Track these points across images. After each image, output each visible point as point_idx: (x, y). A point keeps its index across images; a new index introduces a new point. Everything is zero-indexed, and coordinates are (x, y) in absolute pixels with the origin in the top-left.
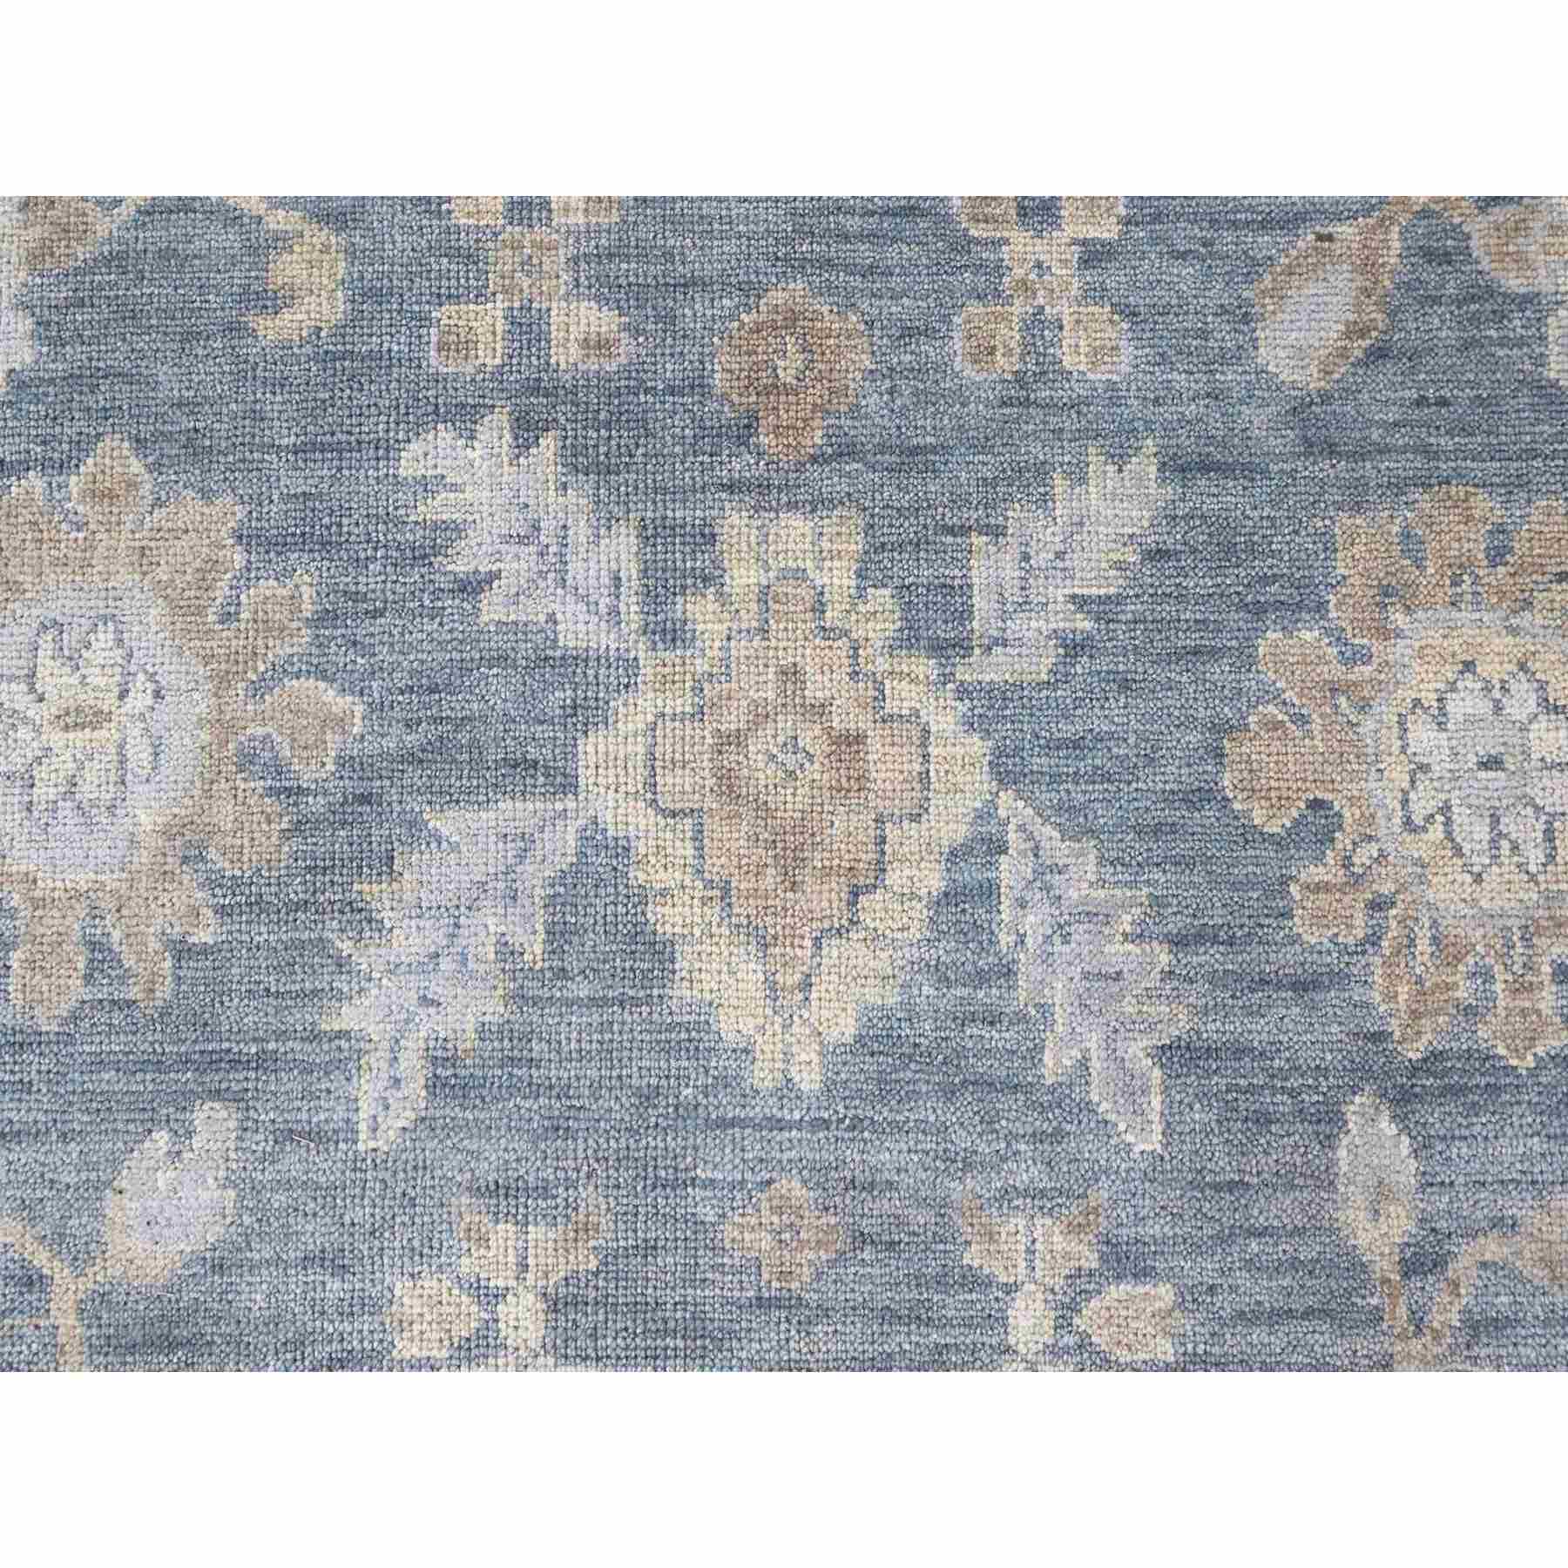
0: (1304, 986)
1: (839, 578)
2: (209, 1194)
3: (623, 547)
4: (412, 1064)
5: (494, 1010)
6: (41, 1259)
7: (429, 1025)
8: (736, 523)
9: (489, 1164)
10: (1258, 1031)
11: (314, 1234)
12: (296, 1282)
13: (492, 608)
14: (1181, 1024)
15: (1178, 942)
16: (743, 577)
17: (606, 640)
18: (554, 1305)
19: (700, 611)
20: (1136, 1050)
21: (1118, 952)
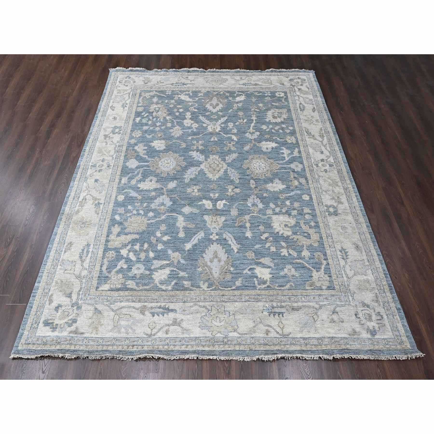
0: (248, 175)
1: (217, 158)
2: (175, 184)
3: (203, 157)
4: (189, 179)
5: (194, 176)
6: (163, 187)
7: (190, 177)
8: (211, 155)
9: (194, 183)
10: (245, 177)
11: (182, 186)
12: (181, 189)
13: (195, 159)
14: (240, 177)
15: (239, 173)
16: (211, 158)
17: (202, 160)
18: (198, 190)
19: (209, 159)
20: (237, 178)
21: (236, 174)
